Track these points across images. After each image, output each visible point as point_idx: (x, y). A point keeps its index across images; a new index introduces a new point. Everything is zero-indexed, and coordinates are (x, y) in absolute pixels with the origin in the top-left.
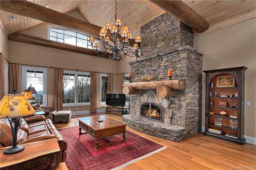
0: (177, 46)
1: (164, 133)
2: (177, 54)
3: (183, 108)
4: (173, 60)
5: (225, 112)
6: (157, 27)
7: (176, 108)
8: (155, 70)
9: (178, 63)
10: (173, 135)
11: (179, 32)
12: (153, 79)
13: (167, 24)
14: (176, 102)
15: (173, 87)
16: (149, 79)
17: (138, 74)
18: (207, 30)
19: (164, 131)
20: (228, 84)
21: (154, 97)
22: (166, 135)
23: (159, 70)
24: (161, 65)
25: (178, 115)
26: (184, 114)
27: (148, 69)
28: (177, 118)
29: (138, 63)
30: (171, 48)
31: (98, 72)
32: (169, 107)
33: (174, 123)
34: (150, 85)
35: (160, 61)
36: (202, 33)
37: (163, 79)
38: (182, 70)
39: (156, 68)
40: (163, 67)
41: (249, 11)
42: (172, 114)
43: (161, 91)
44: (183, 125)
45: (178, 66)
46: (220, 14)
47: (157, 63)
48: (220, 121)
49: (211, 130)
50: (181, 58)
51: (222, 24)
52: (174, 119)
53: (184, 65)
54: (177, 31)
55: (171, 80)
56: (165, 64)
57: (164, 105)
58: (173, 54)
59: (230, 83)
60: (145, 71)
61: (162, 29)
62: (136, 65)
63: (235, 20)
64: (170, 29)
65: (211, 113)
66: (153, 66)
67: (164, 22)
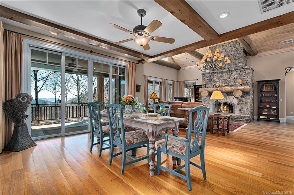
0: (241, 64)
1: (240, 118)
2: (244, 70)
3: (249, 103)
4: (241, 74)
5: (269, 105)
6: (225, 50)
7: (243, 104)
8: (226, 80)
9: (245, 76)
10: (246, 118)
11: (242, 56)
12: (228, 86)
13: (233, 49)
14: (243, 100)
15: (244, 90)
16: (224, 85)
17: (210, 82)
18: (256, 55)
19: (240, 117)
20: (270, 89)
21: (226, 97)
22: (241, 120)
23: (230, 79)
24: (231, 76)
25: (245, 108)
26: (249, 107)
27: (220, 79)
28: (245, 109)
29: (210, 74)
30: (236, 65)
31: (167, 79)
32: (238, 104)
33: (242, 113)
34: (226, 90)
35: (231, 74)
36: (253, 57)
37: (233, 85)
38: (247, 80)
39: (227, 78)
40: (233, 78)
41: (280, 48)
42: (241, 107)
43: (238, 93)
44: (249, 114)
45: (245, 78)
46: (266, 48)
47: (228, 75)
48: (266, 111)
49: (261, 117)
50: (247, 73)
51: (266, 53)
52: (242, 111)
53: (249, 77)
54: (241, 55)
55: (242, 86)
56: (235, 76)
57: (234, 102)
58: (240, 70)
59: (271, 88)
60: (217, 80)
61: (229, 52)
62: (208, 75)
63: (274, 52)
64: (235, 53)
65: (261, 107)
66: (224, 76)
67: (231, 47)
